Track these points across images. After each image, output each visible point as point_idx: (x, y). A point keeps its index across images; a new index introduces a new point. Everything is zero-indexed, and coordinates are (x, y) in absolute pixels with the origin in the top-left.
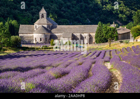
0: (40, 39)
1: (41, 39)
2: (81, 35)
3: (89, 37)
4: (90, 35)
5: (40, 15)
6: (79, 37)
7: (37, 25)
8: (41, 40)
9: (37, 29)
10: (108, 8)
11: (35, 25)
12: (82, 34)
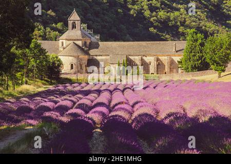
0: (70, 66)
1: (72, 65)
2: (142, 59)
3: (156, 63)
4: (158, 60)
5: (70, 23)
6: (138, 63)
7: (64, 41)
8: (72, 68)
9: (64, 48)
10: (160, 16)
11: (61, 41)
12: (144, 58)
